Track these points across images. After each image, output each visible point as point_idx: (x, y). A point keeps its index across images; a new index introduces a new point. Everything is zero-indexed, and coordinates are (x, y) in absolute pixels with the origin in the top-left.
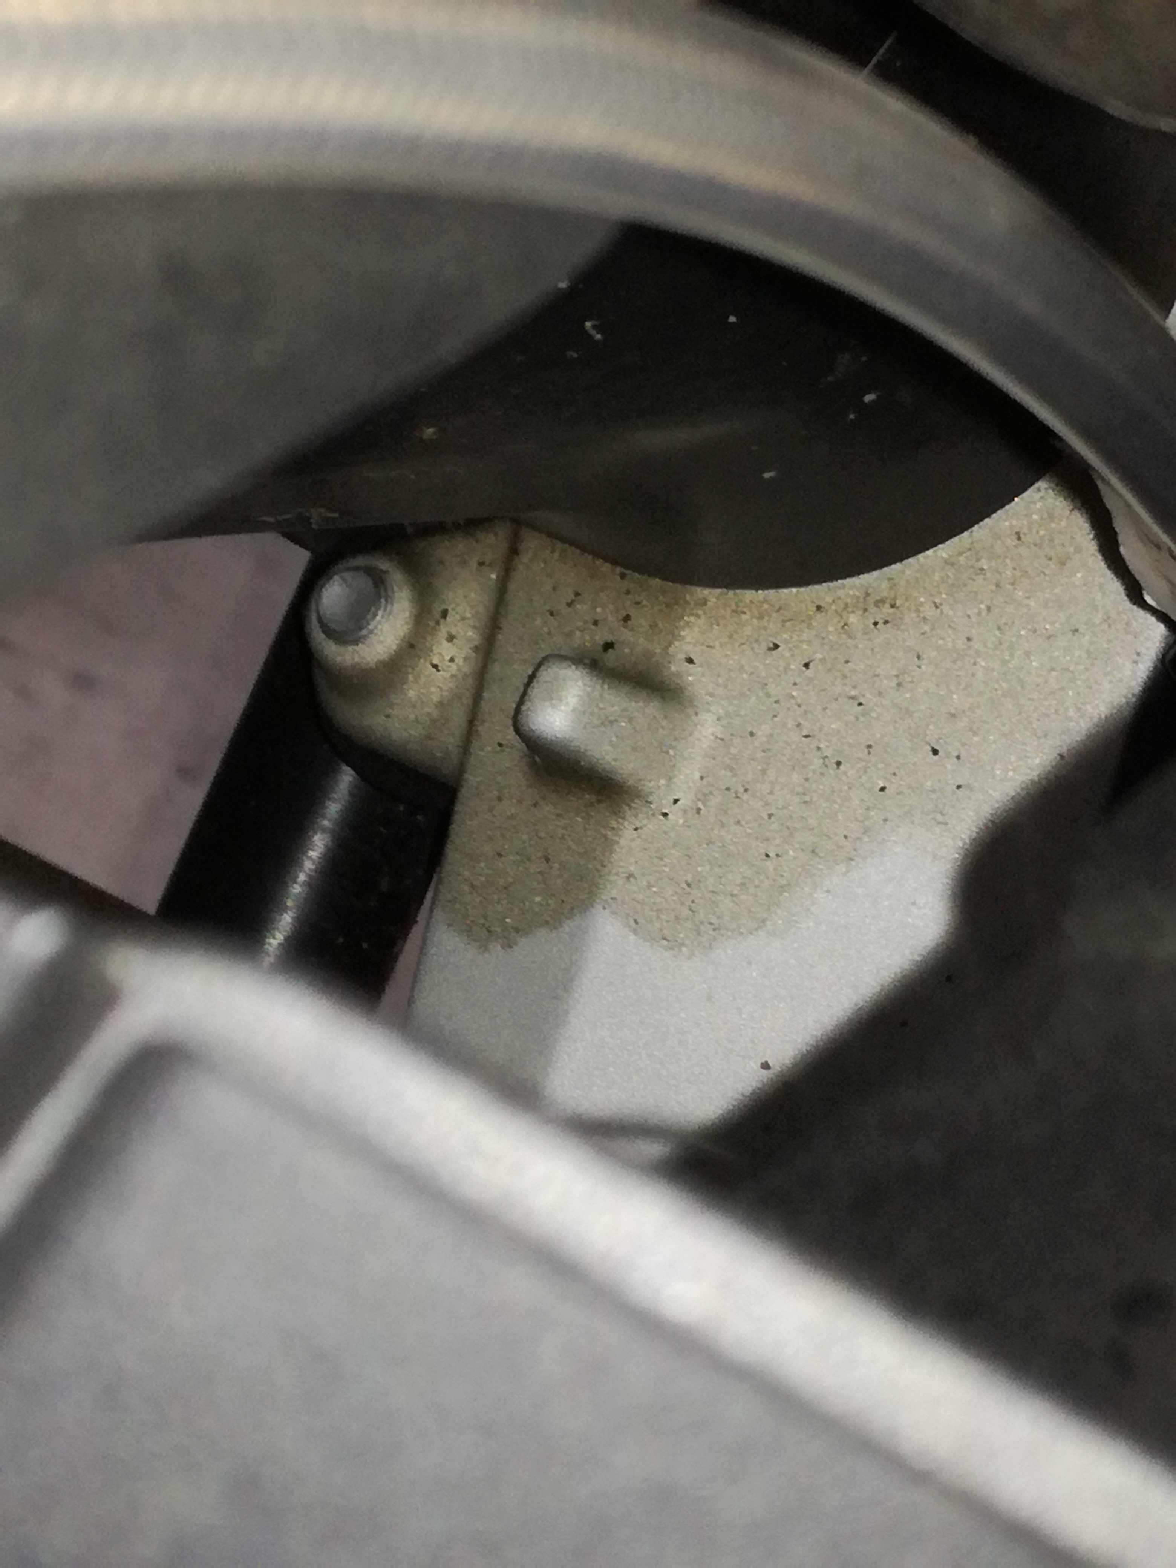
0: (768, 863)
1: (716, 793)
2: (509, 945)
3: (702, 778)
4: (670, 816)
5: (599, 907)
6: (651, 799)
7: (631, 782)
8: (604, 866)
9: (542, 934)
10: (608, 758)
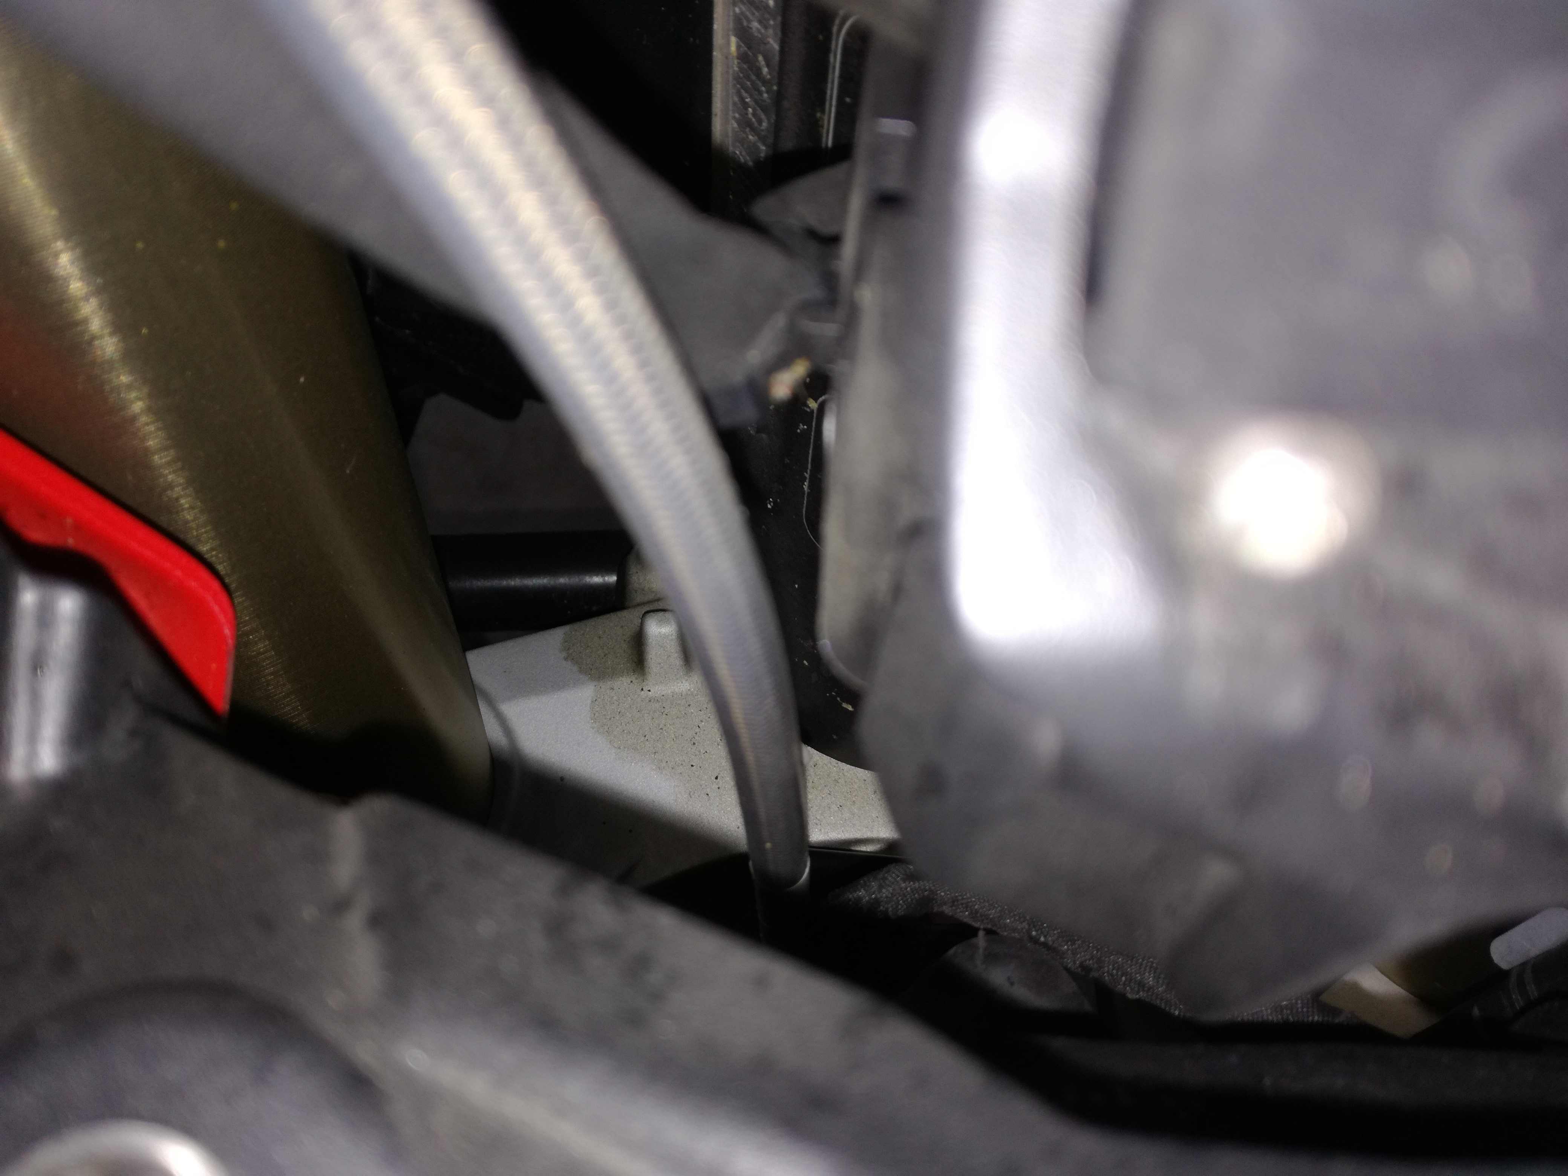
0: (643, 738)
1: (660, 704)
2: (566, 659)
3: (663, 696)
4: (643, 692)
5: (595, 683)
6: (645, 681)
7: (647, 670)
8: (612, 678)
9: (575, 668)
10: (650, 656)
